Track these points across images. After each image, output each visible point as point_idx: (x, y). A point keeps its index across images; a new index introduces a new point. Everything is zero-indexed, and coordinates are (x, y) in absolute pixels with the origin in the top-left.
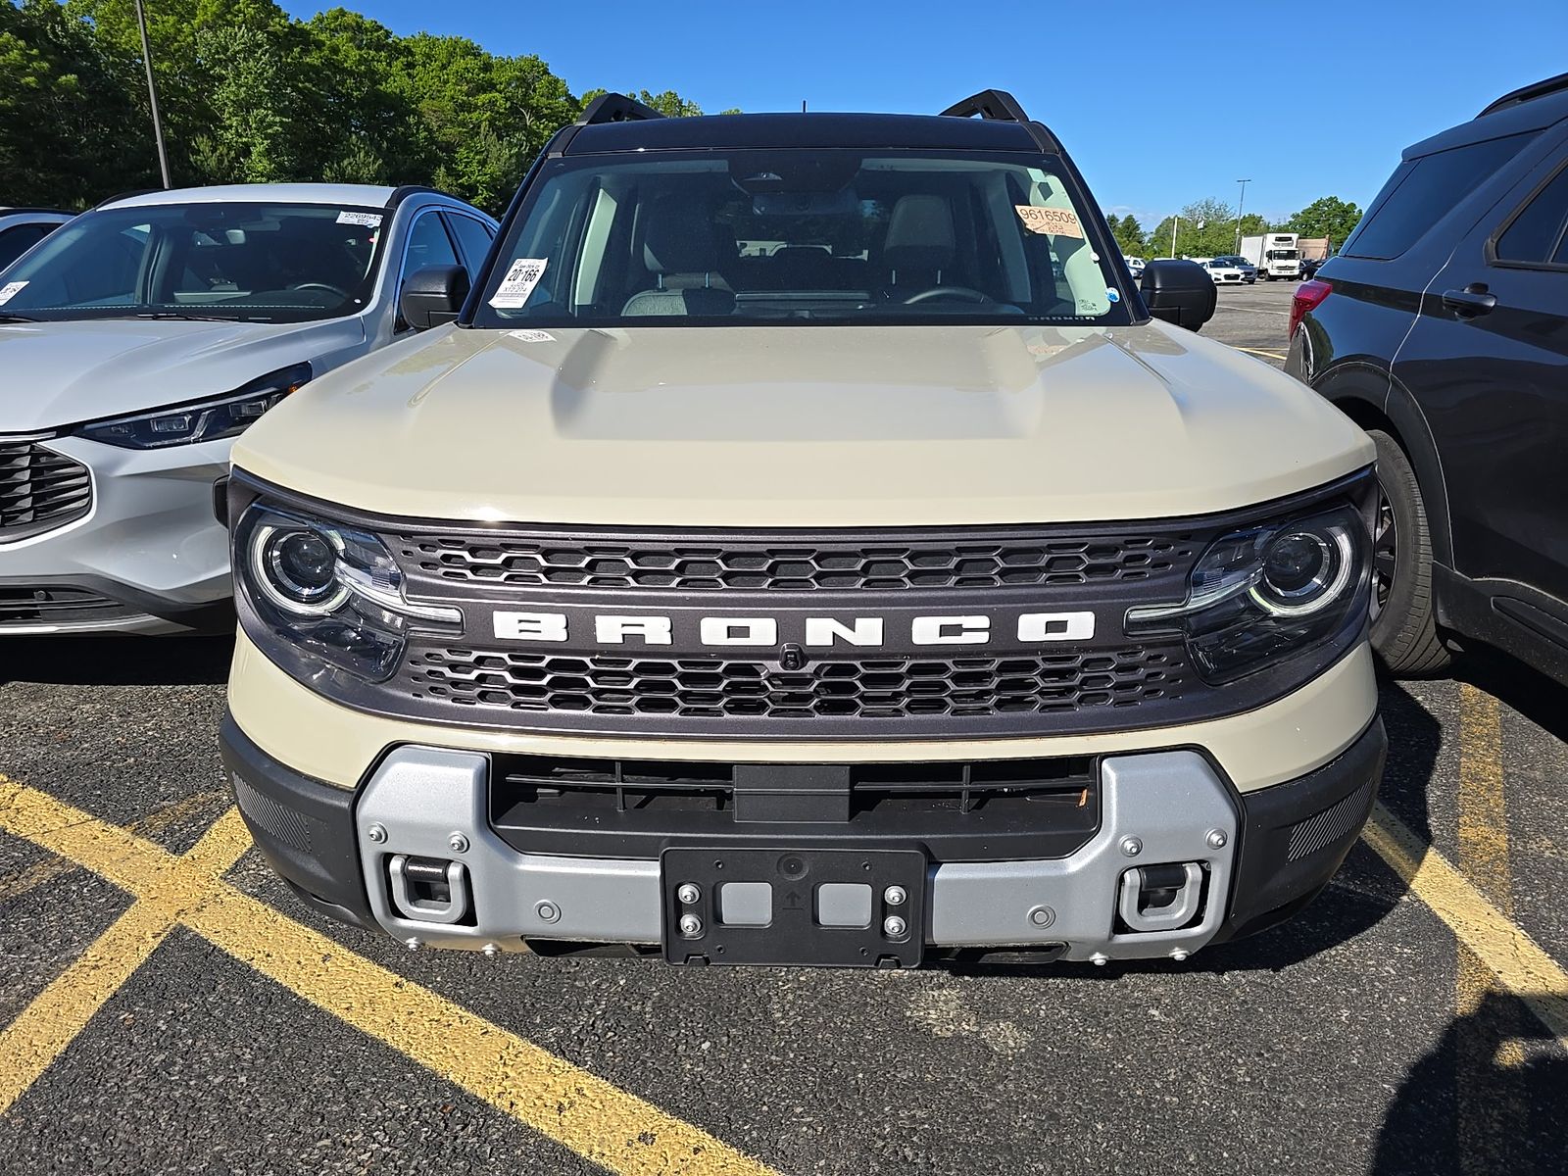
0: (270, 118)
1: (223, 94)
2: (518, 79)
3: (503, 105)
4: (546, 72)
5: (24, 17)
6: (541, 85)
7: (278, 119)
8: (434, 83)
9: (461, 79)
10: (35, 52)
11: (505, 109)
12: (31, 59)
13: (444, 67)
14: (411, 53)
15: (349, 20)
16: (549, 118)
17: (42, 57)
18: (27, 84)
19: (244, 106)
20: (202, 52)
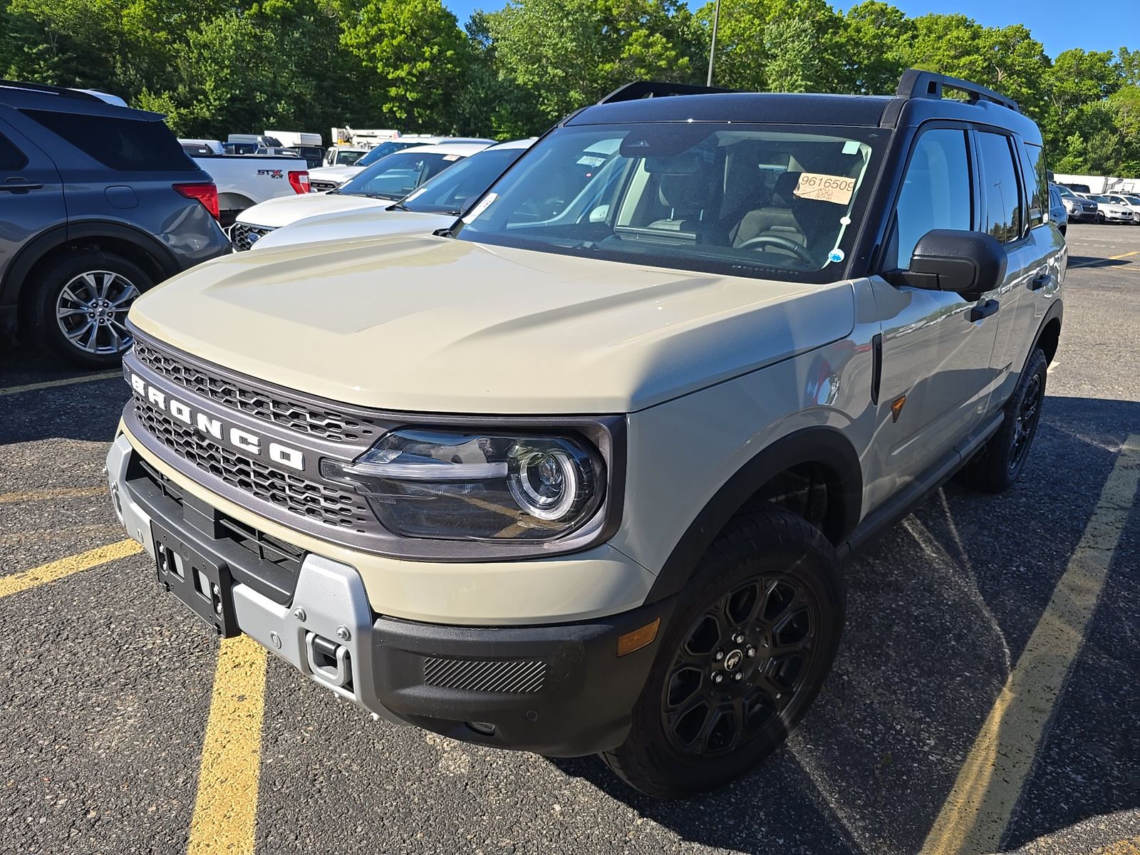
0: (799, 82)
1: (772, 67)
2: (1001, 43)
3: (981, 63)
4: (1027, 37)
5: (670, 22)
6: (1021, 47)
7: (803, 83)
8: (928, 50)
9: (951, 45)
10: (670, 45)
11: (982, 68)
12: (667, 49)
13: (940, 38)
14: (916, 29)
15: (877, 7)
16: (1019, 74)
17: (673, 48)
18: (660, 66)
19: (783, 74)
20: (766, 38)
